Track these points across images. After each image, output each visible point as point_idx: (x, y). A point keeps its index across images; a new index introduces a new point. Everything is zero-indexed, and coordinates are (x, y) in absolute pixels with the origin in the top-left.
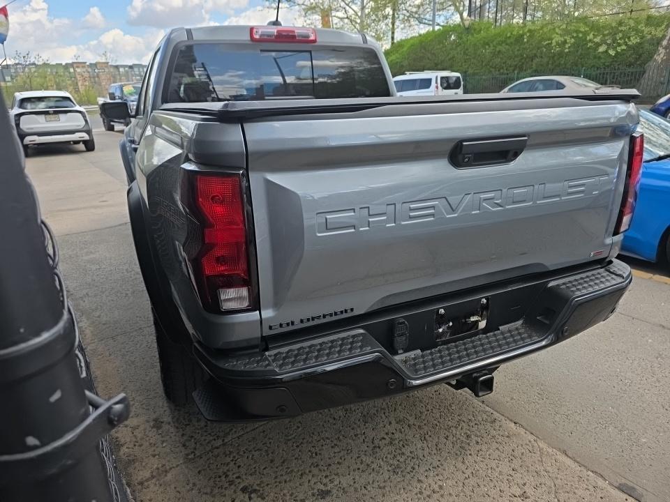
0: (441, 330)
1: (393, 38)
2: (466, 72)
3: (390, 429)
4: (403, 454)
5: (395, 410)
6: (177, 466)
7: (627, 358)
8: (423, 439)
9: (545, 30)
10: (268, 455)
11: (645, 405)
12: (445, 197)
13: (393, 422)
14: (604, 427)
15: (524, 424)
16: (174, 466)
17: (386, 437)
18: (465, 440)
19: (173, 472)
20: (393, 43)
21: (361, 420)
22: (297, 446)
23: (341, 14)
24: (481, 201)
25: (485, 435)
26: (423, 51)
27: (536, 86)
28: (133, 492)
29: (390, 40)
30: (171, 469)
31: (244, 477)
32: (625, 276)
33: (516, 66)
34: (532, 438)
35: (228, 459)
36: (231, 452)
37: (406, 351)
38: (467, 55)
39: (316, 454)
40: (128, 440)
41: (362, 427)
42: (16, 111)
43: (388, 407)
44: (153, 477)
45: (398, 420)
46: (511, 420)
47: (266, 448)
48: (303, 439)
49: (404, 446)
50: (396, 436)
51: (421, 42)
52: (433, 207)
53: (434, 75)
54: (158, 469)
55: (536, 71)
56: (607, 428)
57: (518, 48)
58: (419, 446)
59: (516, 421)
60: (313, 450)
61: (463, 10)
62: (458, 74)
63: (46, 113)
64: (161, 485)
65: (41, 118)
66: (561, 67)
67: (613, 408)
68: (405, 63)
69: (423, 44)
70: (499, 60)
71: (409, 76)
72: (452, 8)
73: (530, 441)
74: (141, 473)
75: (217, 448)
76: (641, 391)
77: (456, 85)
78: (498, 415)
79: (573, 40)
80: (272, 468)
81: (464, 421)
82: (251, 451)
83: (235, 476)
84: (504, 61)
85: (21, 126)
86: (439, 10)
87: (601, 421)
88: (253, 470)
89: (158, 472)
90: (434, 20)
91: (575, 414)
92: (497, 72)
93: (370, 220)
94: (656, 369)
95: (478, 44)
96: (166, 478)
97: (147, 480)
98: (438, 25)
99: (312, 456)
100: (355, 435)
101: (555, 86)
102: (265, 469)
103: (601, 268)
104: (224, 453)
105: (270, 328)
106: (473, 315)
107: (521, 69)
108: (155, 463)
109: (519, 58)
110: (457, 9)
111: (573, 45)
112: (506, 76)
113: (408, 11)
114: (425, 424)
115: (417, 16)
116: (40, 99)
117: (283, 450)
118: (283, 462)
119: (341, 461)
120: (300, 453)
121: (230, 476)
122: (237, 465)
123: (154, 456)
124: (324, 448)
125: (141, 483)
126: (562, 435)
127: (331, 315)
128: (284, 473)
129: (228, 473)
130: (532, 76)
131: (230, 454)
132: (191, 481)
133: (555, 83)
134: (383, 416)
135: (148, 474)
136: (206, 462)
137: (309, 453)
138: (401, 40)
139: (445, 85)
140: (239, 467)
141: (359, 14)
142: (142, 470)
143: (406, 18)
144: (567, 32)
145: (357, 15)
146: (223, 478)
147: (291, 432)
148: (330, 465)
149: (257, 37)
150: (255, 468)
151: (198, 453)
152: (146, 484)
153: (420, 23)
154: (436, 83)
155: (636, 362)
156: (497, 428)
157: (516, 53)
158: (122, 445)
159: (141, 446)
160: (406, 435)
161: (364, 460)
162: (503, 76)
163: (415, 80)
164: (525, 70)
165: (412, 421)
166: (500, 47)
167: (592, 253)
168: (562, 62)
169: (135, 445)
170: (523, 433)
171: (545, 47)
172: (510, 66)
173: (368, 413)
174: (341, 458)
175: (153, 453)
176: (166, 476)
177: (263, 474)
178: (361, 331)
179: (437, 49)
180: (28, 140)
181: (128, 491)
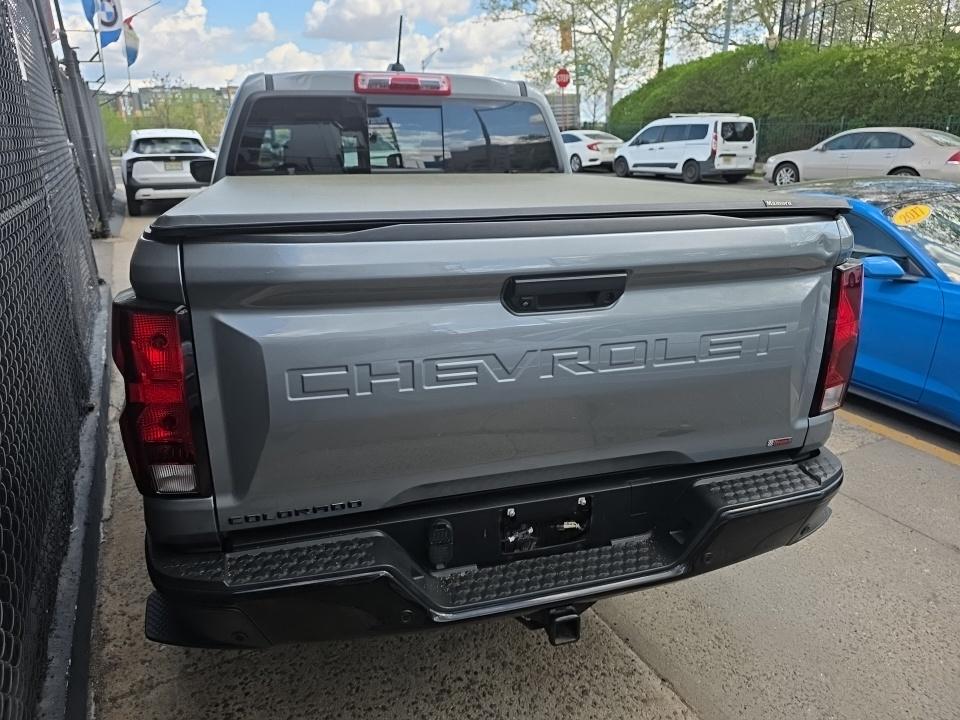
0: (512, 539)
1: (661, 63)
2: (766, 116)
3: (475, 665)
4: (479, 707)
5: (492, 637)
6: (168, 681)
7: (879, 596)
8: (517, 687)
9: (893, 57)
10: (291, 682)
11: (879, 678)
12: (494, 355)
13: (483, 655)
14: (800, 704)
15: (677, 684)
16: (165, 680)
17: (464, 676)
18: (577, 697)
19: (160, 689)
20: (660, 70)
21: (438, 647)
22: (336, 675)
23: (585, 29)
24: (556, 361)
25: (610, 694)
26: (703, 83)
27: (869, 141)
28: (99, 711)
29: (657, 66)
30: (158, 684)
31: (248, 710)
32: (823, 479)
33: (844, 108)
34: (679, 707)
35: (237, 681)
36: (244, 671)
37: (449, 566)
38: (770, 91)
39: (357, 691)
40: (119, 635)
41: (437, 657)
42: (130, 155)
43: (484, 631)
44: (132, 692)
45: (490, 652)
46: (659, 676)
47: (293, 671)
48: (347, 665)
49: (484, 695)
50: (480, 677)
51: (701, 69)
52: (475, 367)
53: (712, 120)
54: (142, 681)
55: (875, 117)
56: (805, 707)
57: (848, 82)
58: (506, 698)
59: (666, 677)
60: (355, 683)
61: (774, 23)
62: (750, 120)
63: (166, 159)
64: (137, 706)
65: (160, 166)
66: (916, 113)
67: (826, 675)
68: (675, 100)
69: (704, 72)
70: (819, 99)
71: (675, 120)
72: (758, 19)
73: (675, 713)
74: (119, 685)
75: (229, 662)
76: (882, 652)
77: (746, 135)
78: (641, 663)
79: (938, 73)
80: (290, 702)
81: (586, 667)
82: (272, 672)
83: (237, 707)
84: (825, 101)
85: (134, 176)
86: (736, 22)
87: (799, 694)
88: (264, 702)
89: (141, 687)
90: (727, 36)
91: (762, 678)
92: (814, 118)
93: (373, 382)
94: (919, 619)
95: (787, 75)
96: (148, 697)
97: (123, 697)
98: (734, 43)
99: (351, 691)
100: (422, 669)
101: (897, 143)
102: (279, 702)
103: (793, 463)
104: (235, 671)
105: (231, 521)
106: (569, 520)
107: (852, 114)
108: (140, 673)
109: (851, 97)
110: (765, 20)
111: (938, 79)
112: (828, 123)
113: (689, 25)
114: (527, 665)
115: (702, 30)
116: (164, 140)
117: (315, 678)
118: (308, 696)
119: (387, 705)
120: (336, 686)
121: (231, 706)
122: (246, 691)
123: (143, 662)
124: (371, 681)
125: (113, 700)
126: (730, 709)
127: (326, 509)
128: (303, 712)
129: (229, 702)
130: (868, 126)
131: (241, 674)
132: (178, 707)
133: (898, 139)
134: (472, 644)
135: (126, 688)
136: (206, 681)
137: (349, 687)
138: (673, 67)
139: (730, 134)
140: (247, 694)
141: (614, 29)
142: (121, 680)
143: (686, 33)
144: (927, 60)
145: (610, 29)
146: (220, 708)
147: (334, 653)
148: (370, 709)
149: (364, 86)
150: (267, 699)
151: (201, 666)
152: (119, 701)
153: (707, 41)
154: (715, 131)
155: (890, 604)
156: (633, 684)
157: (844, 90)
158: (109, 641)
159: (131, 645)
160: (493, 678)
161: (421, 708)
162: (822, 124)
163: (684, 126)
164: (859, 116)
165: (511, 656)
166: (821, 80)
167: (771, 442)
168: (918, 106)
169: (125, 643)
170: (669, 698)
171: (893, 82)
172: (835, 109)
173: (451, 637)
174: (389, 701)
175: (144, 658)
176: (149, 693)
177: (275, 710)
178: (379, 534)
179: (725, 81)
180: (141, 194)
181: (93, 707)
